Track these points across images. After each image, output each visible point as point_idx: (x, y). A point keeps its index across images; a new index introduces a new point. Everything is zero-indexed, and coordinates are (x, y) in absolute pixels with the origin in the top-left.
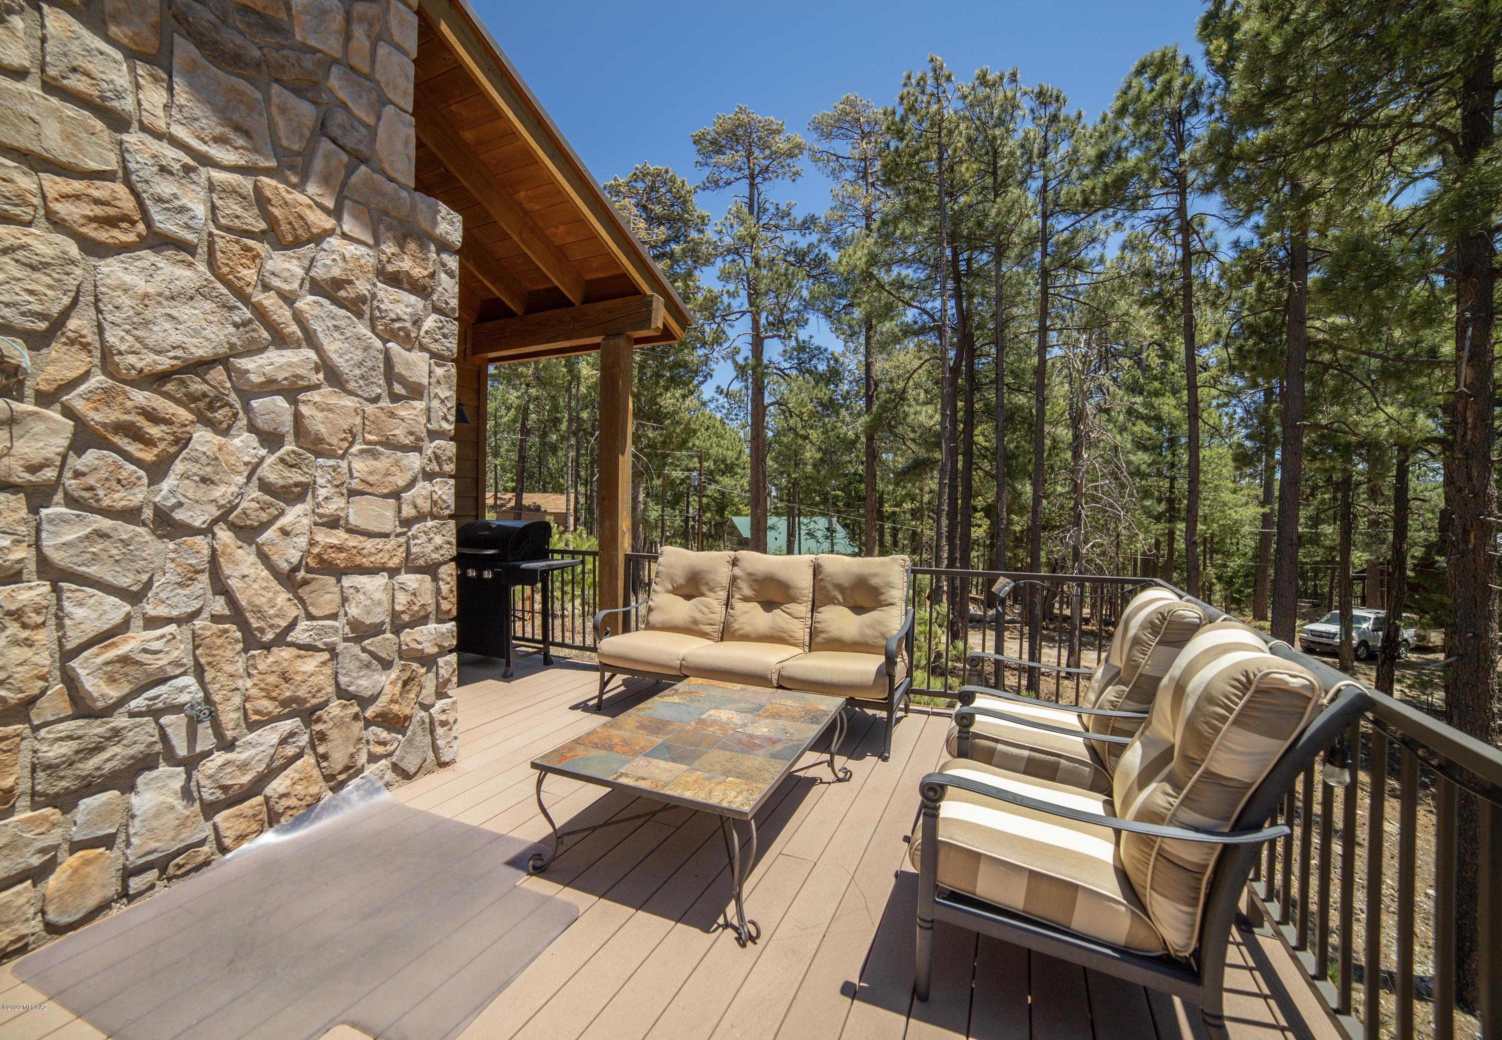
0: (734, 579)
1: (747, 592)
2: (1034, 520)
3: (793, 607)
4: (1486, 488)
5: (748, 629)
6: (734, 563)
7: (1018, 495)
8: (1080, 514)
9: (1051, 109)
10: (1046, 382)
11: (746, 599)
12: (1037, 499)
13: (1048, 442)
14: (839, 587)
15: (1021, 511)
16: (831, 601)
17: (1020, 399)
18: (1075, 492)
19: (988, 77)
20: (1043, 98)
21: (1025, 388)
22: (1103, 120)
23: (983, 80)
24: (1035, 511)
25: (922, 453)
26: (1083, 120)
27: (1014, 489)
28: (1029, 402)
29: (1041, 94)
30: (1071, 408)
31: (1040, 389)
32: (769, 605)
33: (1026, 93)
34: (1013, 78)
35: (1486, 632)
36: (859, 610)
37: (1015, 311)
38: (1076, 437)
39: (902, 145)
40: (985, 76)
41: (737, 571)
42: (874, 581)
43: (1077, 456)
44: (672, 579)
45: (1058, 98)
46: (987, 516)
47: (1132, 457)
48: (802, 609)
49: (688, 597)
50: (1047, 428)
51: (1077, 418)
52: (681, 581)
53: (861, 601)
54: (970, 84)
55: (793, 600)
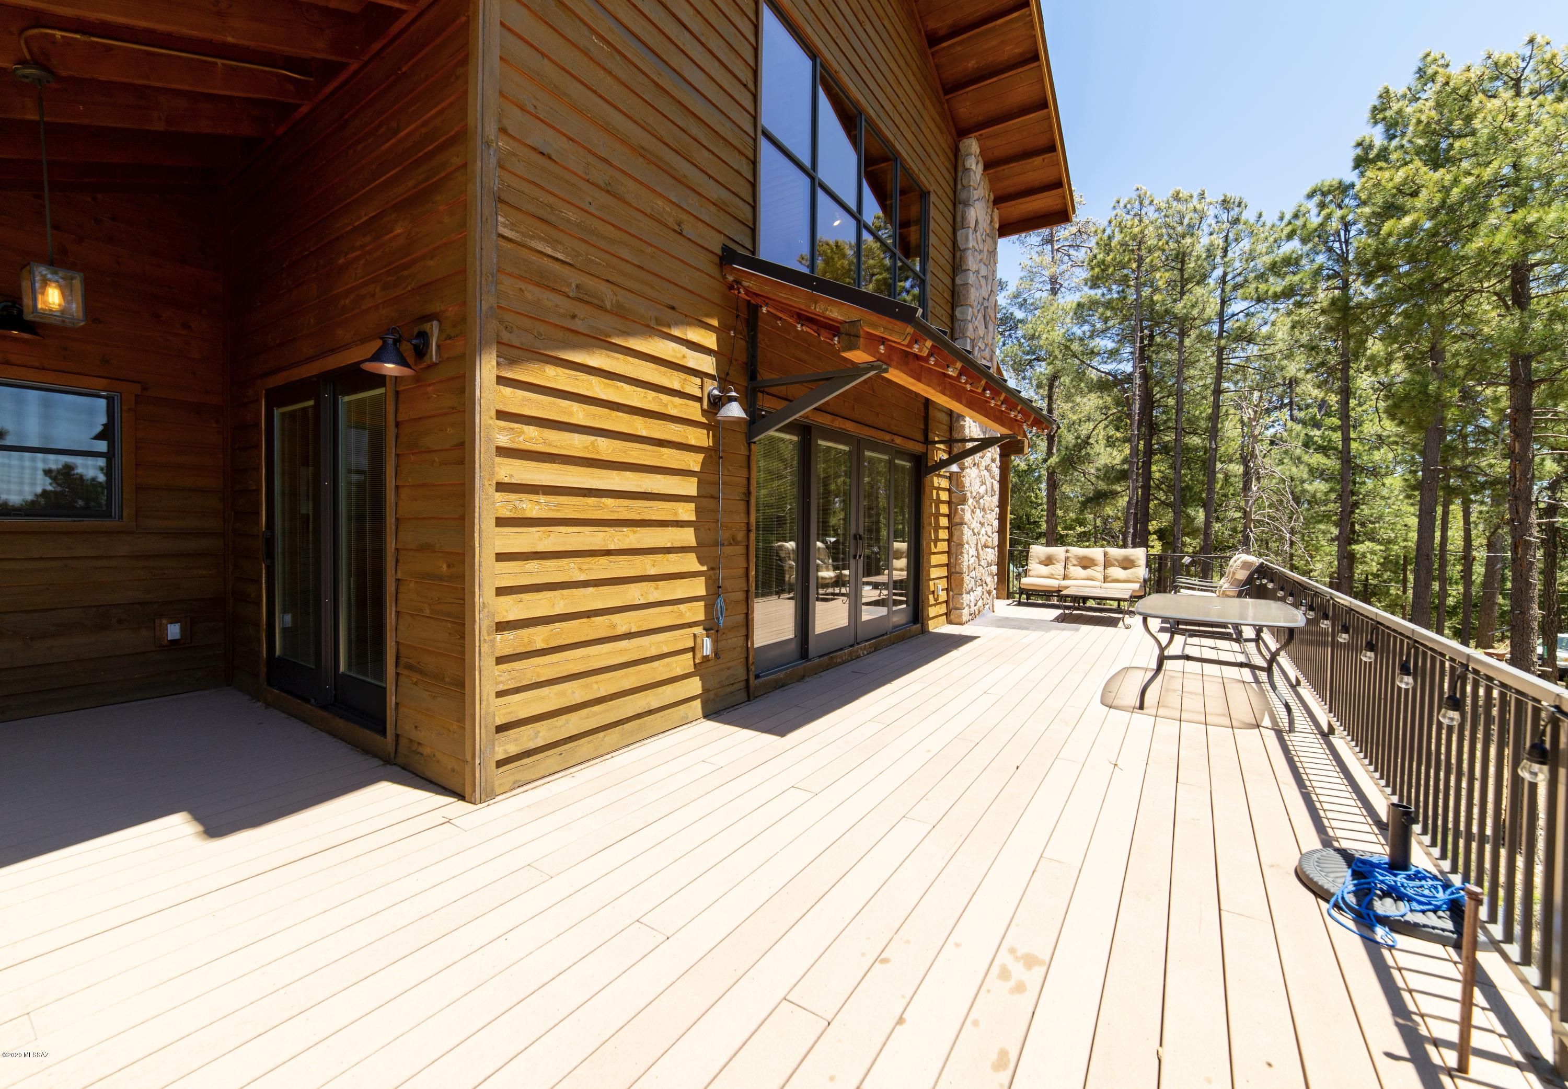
0: (1067, 558)
1: (1075, 563)
2: (1205, 540)
3: (1096, 568)
4: (1528, 519)
5: (1076, 576)
6: (1067, 551)
7: (1191, 520)
8: (1248, 536)
9: (1234, 213)
10: (1219, 426)
11: (1074, 565)
12: (1208, 524)
13: (1220, 476)
14: (1116, 560)
15: (1193, 533)
16: (1113, 565)
17: (1196, 441)
18: (1244, 518)
19: (1181, 195)
20: (1225, 204)
21: (1199, 431)
22: (1281, 219)
23: (1177, 197)
24: (1207, 534)
25: (1102, 485)
26: (1262, 219)
27: (1188, 516)
28: (1202, 442)
29: (1224, 201)
30: (1242, 450)
31: (1214, 432)
32: (1085, 568)
33: (1211, 204)
34: (1202, 195)
35: (1528, 609)
36: (1125, 568)
37: (1192, 372)
38: (1246, 473)
39: (1109, 259)
40: (1178, 194)
41: (1068, 554)
42: (1132, 558)
43: (1246, 487)
44: (1038, 558)
45: (1239, 205)
46: (1160, 539)
47: (1306, 486)
48: (1101, 568)
49: (1047, 565)
50: (1219, 466)
51: (1246, 459)
52: (1043, 559)
53: (1125, 565)
54: (1165, 199)
55: (1096, 565)
